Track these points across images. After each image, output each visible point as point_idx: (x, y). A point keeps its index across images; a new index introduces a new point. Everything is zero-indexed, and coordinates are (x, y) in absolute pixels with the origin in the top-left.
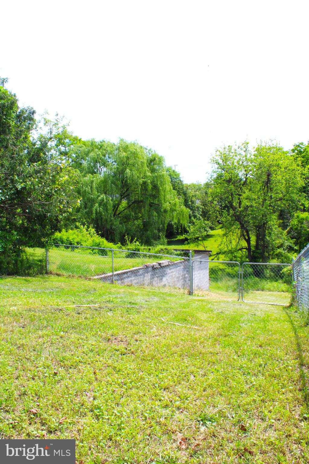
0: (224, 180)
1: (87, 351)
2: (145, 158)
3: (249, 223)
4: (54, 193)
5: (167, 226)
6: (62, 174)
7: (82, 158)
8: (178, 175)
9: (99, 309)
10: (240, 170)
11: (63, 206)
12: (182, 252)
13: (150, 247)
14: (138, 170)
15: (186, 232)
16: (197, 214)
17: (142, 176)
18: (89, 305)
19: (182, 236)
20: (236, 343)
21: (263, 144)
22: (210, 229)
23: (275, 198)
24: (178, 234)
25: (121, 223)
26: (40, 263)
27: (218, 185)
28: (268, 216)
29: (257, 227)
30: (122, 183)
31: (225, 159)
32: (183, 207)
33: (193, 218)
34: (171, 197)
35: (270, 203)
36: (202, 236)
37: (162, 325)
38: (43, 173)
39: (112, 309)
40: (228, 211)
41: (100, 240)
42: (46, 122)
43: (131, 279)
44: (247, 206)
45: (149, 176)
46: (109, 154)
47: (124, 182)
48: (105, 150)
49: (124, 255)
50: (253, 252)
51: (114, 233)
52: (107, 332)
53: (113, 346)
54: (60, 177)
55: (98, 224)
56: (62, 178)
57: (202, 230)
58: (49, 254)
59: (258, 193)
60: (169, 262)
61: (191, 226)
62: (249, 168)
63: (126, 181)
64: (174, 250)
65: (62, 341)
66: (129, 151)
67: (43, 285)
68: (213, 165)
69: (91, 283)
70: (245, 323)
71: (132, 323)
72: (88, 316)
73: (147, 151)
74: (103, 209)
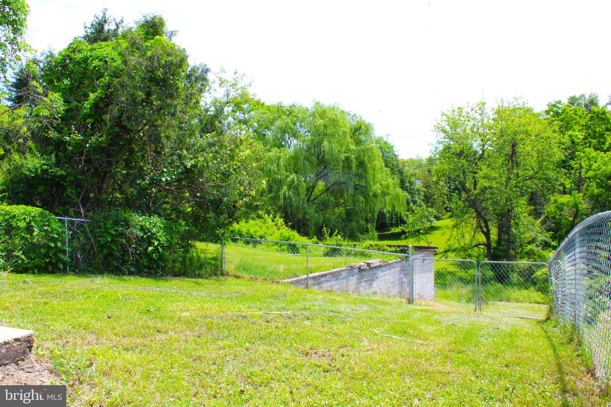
0: (453, 154)
1: (280, 366)
2: (348, 125)
3: (488, 210)
4: (233, 172)
5: (378, 215)
6: (242, 148)
7: (265, 128)
8: (392, 147)
9: (293, 317)
10: (474, 139)
11: (244, 189)
12: (398, 249)
13: (356, 243)
14: (338, 142)
15: (403, 222)
16: (417, 199)
17: (344, 149)
18: (279, 312)
19: (398, 228)
20: (473, 361)
21: (506, 105)
22: (434, 219)
23: (523, 177)
24: (392, 225)
25: (316, 212)
26: (213, 262)
27: (445, 159)
28: (514, 201)
29: (500, 216)
30: (318, 158)
31: (454, 125)
32: (399, 190)
33: (411, 204)
34: (382, 177)
35: (516, 183)
36: (425, 228)
37: (375, 337)
38: (219, 146)
39: (310, 317)
40: (459, 194)
41: (290, 232)
42: (222, 83)
43: (330, 283)
44: (485, 187)
45: (354, 150)
46: (302, 121)
47: (320, 157)
48: (295, 116)
49: (322, 253)
50: (495, 249)
51: (307, 224)
52: (305, 344)
53: (313, 361)
54: (240, 151)
55: (286, 213)
56: (243, 152)
57: (425, 220)
58: (226, 250)
59: (500, 169)
60: (381, 261)
61: (410, 215)
62: (487, 137)
63: (324, 156)
64: (388, 246)
65: (248, 353)
66: (327, 117)
67: (219, 288)
68: (438, 133)
69: (280, 287)
70: (485, 337)
71: (336, 335)
72: (280, 325)
73: (350, 117)
74: (294, 193)
